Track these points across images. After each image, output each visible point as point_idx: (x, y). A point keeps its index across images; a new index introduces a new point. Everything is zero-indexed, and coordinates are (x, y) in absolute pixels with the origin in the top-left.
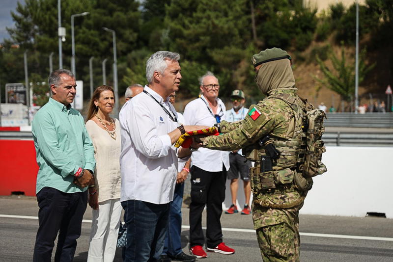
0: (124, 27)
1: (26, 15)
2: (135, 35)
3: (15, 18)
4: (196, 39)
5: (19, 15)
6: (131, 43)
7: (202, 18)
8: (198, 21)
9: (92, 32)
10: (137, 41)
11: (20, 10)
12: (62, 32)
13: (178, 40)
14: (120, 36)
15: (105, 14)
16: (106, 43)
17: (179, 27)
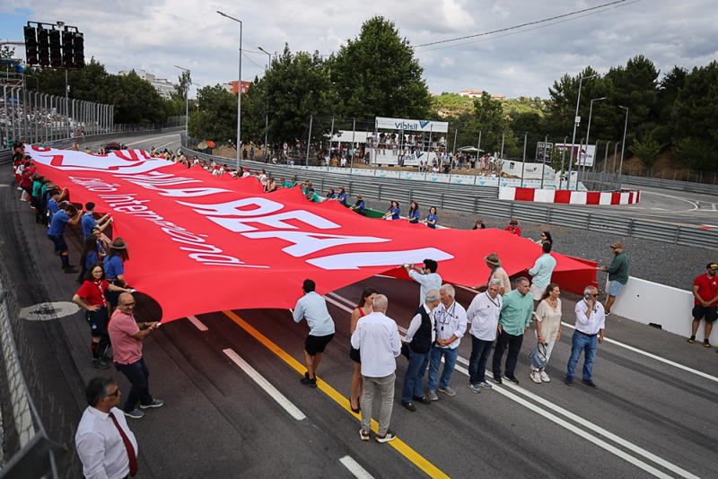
0: (639, 104)
1: (560, 90)
2: (648, 110)
3: (552, 93)
4: (702, 118)
5: (555, 91)
6: (643, 116)
7: (710, 102)
8: (706, 103)
9: (611, 107)
10: (649, 115)
11: (556, 86)
12: (578, 119)
13: (684, 118)
14: (633, 111)
15: (624, 93)
16: (621, 116)
17: (687, 107)
